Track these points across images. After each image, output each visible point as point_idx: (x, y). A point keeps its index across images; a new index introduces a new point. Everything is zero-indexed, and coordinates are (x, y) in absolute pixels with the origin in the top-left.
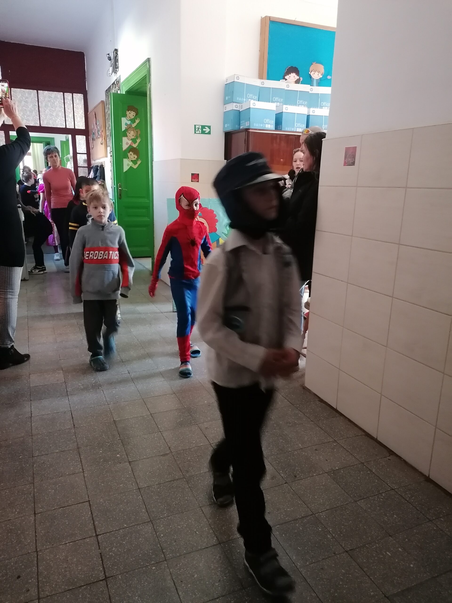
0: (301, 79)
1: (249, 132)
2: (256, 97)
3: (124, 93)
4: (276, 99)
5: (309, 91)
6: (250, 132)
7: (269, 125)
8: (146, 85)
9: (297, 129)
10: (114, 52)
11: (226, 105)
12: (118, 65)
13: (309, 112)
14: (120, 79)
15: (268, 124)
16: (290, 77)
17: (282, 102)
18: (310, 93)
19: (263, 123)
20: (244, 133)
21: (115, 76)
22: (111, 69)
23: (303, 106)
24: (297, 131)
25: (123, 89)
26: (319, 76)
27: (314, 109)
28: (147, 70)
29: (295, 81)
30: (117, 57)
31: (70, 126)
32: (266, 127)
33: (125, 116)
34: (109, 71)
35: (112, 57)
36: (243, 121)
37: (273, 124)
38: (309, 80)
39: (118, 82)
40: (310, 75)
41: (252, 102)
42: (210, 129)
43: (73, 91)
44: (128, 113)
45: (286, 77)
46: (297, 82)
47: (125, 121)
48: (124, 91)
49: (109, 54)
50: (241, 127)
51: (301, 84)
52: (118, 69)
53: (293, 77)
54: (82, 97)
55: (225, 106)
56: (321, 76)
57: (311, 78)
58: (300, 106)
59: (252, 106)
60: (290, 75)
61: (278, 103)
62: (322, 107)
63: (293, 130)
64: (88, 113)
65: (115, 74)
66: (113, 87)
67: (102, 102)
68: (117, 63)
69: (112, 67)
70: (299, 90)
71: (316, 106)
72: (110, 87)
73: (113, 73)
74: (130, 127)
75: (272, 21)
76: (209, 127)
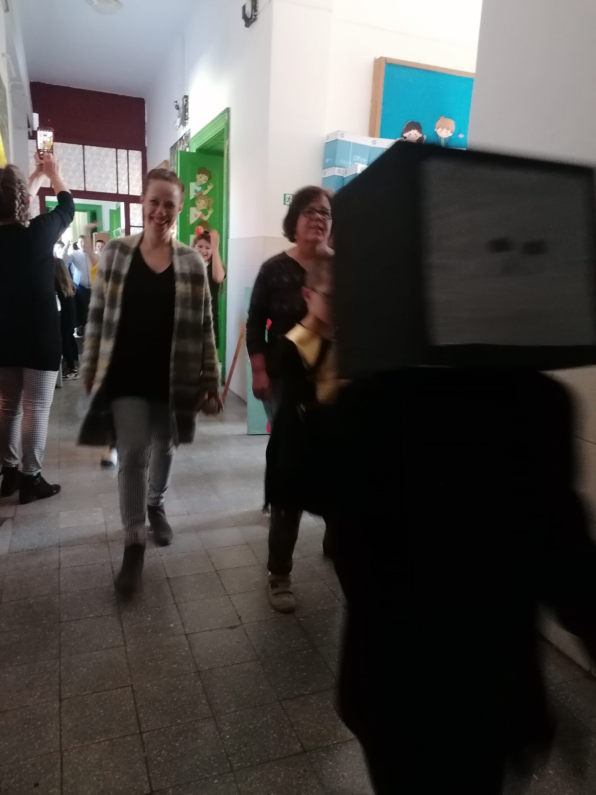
0: (425, 138)
2: (365, 160)
8: (222, 142)
10: (183, 99)
11: (325, 169)
12: (188, 116)
14: (190, 134)
16: (410, 134)
25: (194, 146)
26: (448, 135)
28: (224, 123)
30: (187, 106)
31: (123, 191)
33: (195, 180)
34: (176, 123)
35: (181, 106)
39: (187, 137)
40: (436, 132)
41: (360, 166)
43: (128, 147)
44: (198, 176)
45: (404, 135)
47: (194, 187)
48: (194, 149)
49: (176, 102)
52: (187, 121)
53: (414, 134)
54: (140, 155)
56: (451, 134)
57: (437, 137)
60: (410, 132)
65: (184, 128)
66: (180, 144)
67: (166, 160)
68: (187, 113)
69: (179, 118)
72: (176, 144)
73: (181, 126)
75: (389, 63)
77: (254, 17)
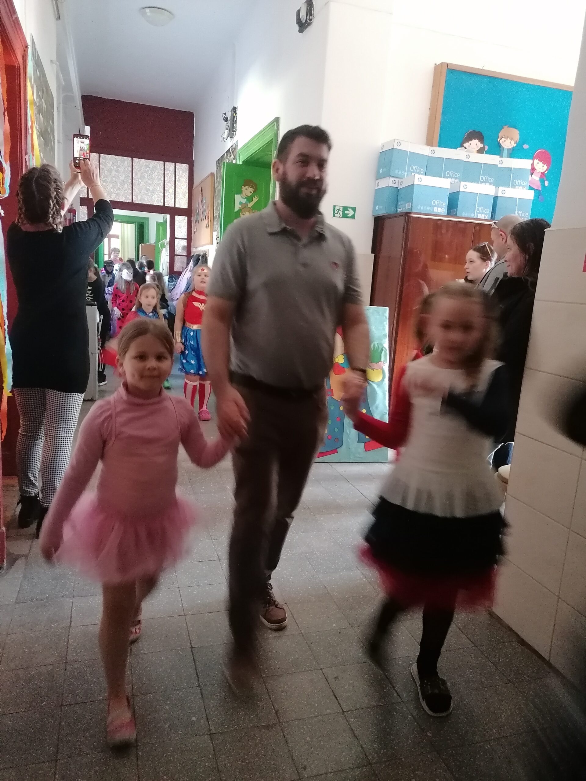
0: (487, 148)
1: (409, 217)
2: (423, 170)
3: (241, 163)
4: (451, 173)
5: (497, 163)
6: (411, 217)
7: (439, 209)
8: (271, 153)
9: (479, 214)
10: (231, 111)
11: (379, 180)
12: (236, 128)
13: (497, 191)
14: (237, 145)
15: (438, 207)
16: (470, 144)
17: (458, 178)
18: (499, 166)
19: (430, 205)
20: (403, 218)
21: (231, 141)
22: (226, 132)
23: (488, 184)
24: (478, 217)
25: (240, 159)
26: (512, 145)
27: (503, 188)
28: (273, 132)
29: (478, 151)
30: (236, 118)
31: (169, 203)
32: (435, 211)
33: (240, 192)
34: (223, 135)
35: (229, 118)
36: (402, 202)
37: (445, 208)
38: (497, 150)
39: (235, 149)
40: (499, 142)
41: (417, 176)
42: (355, 212)
43: (176, 160)
44: (244, 189)
45: (465, 145)
46: (481, 151)
47: (239, 199)
48: (241, 161)
49: (225, 114)
50: (399, 210)
51: (485, 154)
52: (235, 132)
53: (475, 144)
54: (187, 168)
55: (377, 181)
56: (515, 145)
57: (500, 147)
58: (483, 183)
59: (416, 182)
60: (470, 142)
61: (453, 180)
62: (516, 186)
63: (472, 215)
64: (193, 189)
65: (231, 140)
66: (227, 156)
67: (212, 174)
68: (235, 125)
69: (227, 130)
70: (483, 162)
71: (507, 184)
72: (223, 156)
73: (229, 138)
74: (245, 207)
75: (451, 69)
76: (354, 209)
77: (308, 21)
